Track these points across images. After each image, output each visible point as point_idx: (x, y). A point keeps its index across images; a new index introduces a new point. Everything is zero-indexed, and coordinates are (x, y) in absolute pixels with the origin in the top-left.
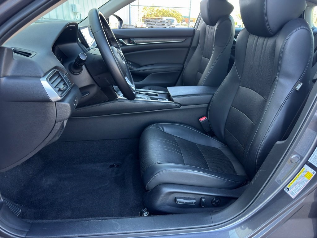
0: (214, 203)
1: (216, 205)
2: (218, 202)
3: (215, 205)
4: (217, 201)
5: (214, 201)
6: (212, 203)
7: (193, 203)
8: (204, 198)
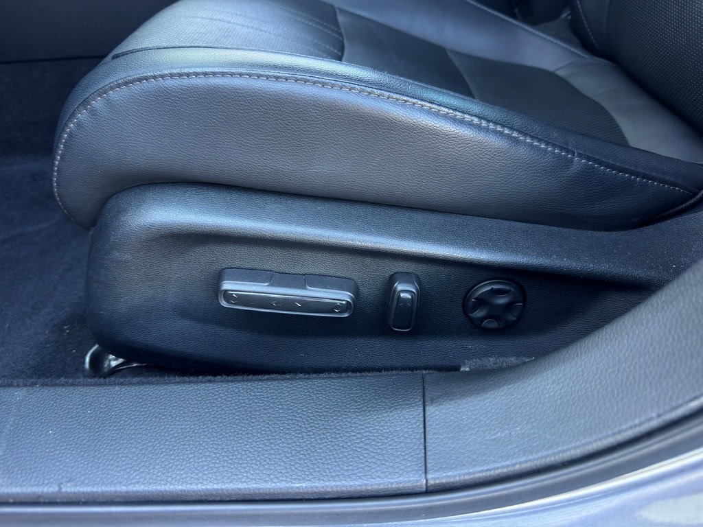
0: (479, 314)
1: (493, 325)
2: (508, 307)
3: (484, 324)
4: (502, 301)
5: (481, 302)
6: (466, 309)
7: (331, 307)
8: (406, 277)
